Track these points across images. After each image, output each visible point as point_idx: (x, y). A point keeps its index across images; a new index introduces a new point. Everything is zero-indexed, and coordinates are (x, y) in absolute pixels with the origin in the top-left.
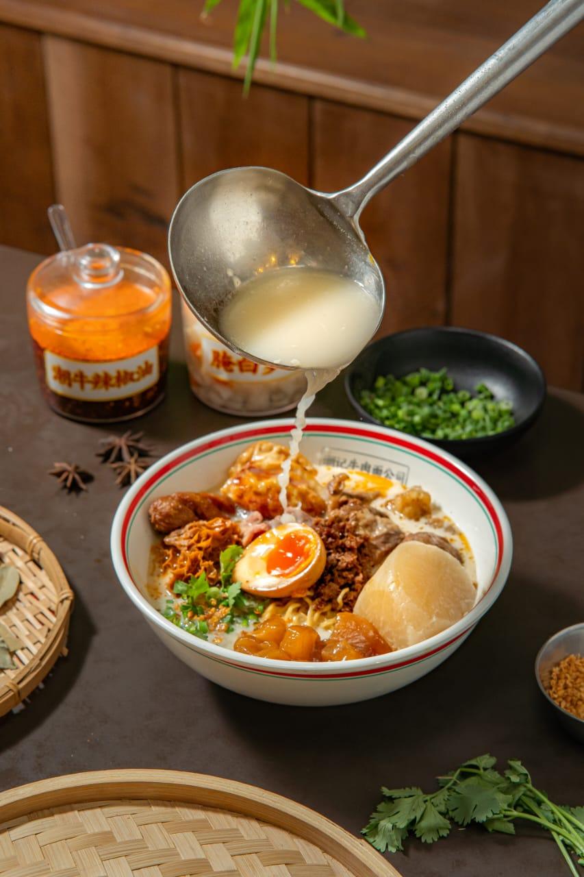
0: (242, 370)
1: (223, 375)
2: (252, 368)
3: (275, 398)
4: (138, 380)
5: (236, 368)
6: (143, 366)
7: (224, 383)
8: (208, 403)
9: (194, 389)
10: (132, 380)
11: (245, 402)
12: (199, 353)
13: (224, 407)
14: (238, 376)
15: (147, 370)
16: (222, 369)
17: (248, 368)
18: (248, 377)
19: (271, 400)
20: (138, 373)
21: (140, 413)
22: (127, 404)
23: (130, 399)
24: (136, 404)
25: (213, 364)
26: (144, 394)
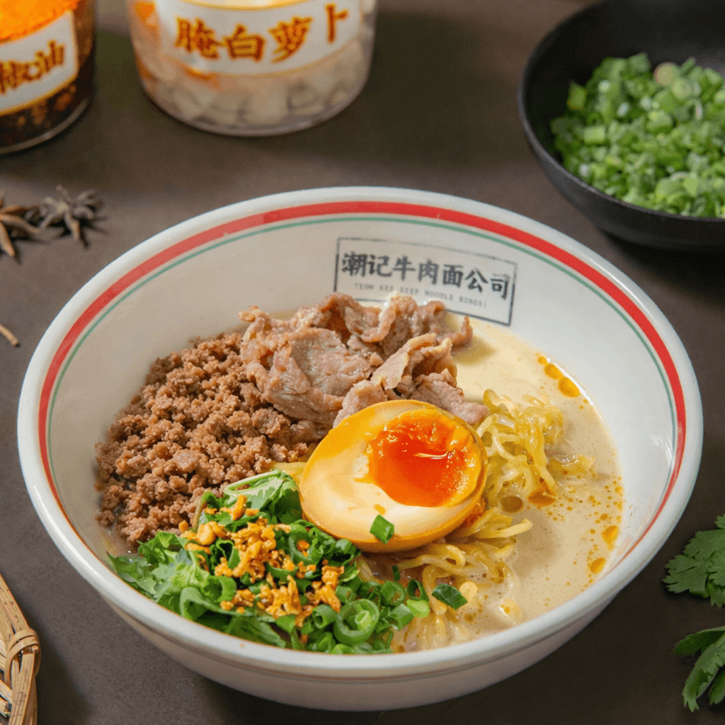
0: (233, 55)
1: (201, 64)
2: (253, 50)
3: (296, 101)
4: (39, 76)
5: (223, 52)
6: (47, 52)
7: (204, 78)
8: (171, 111)
9: (148, 85)
10: (27, 78)
11: (241, 113)
12: (151, 21)
13: (202, 119)
14: (225, 64)
15: (54, 57)
16: (196, 53)
17: (245, 51)
18: (246, 66)
19: (290, 106)
20: (37, 64)
21: (48, 136)
22: (22, 121)
23: (25, 112)
24: (38, 121)
25: (179, 43)
26: (51, 101)
